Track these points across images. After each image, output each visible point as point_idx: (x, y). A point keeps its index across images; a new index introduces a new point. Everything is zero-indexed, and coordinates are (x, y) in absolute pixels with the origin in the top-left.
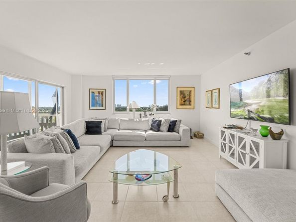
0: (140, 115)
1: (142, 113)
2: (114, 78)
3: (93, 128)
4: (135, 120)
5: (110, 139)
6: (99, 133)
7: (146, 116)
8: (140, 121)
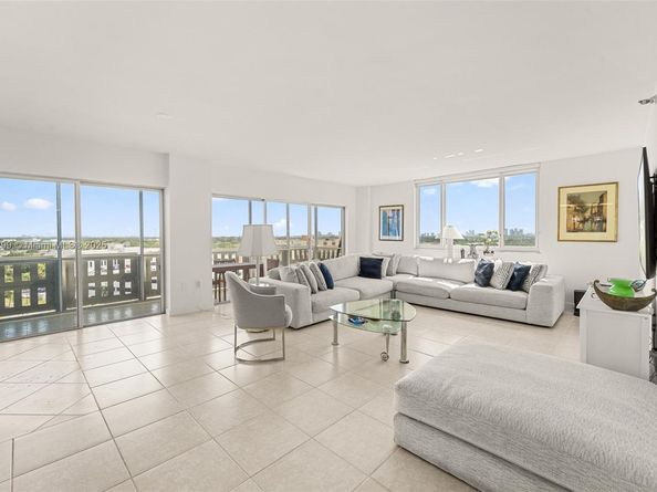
0: (462, 251)
1: (467, 248)
2: (418, 185)
3: (370, 268)
4: (445, 261)
5: (390, 287)
6: (377, 275)
7: (473, 254)
8: (454, 262)
